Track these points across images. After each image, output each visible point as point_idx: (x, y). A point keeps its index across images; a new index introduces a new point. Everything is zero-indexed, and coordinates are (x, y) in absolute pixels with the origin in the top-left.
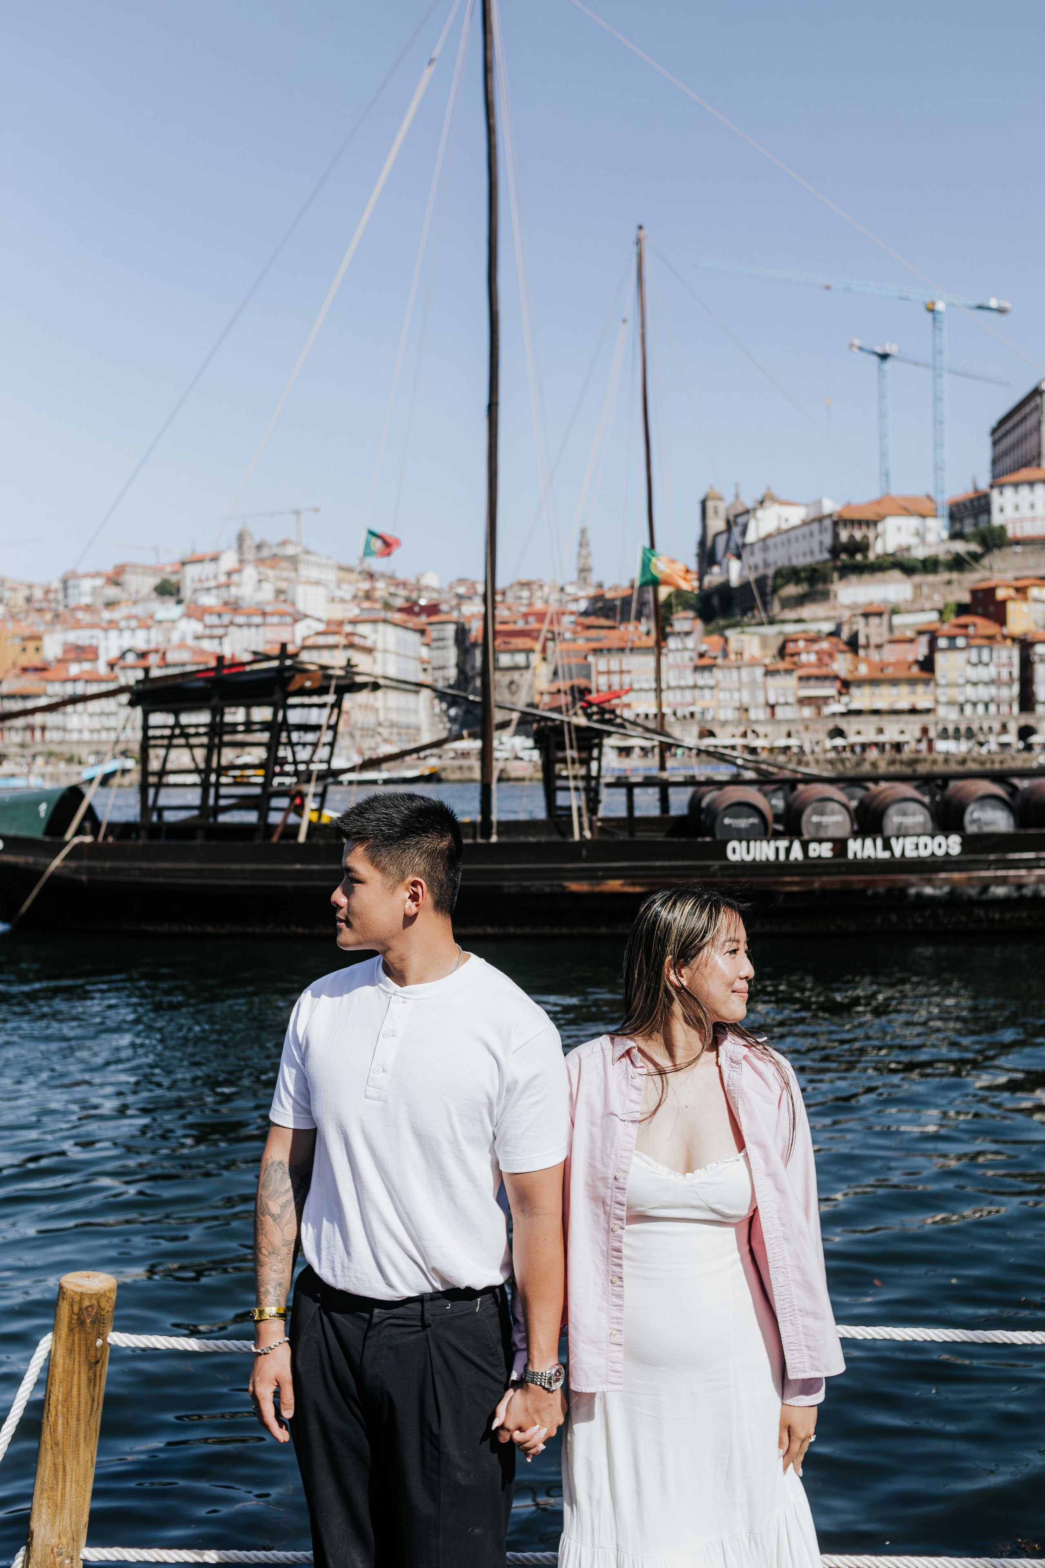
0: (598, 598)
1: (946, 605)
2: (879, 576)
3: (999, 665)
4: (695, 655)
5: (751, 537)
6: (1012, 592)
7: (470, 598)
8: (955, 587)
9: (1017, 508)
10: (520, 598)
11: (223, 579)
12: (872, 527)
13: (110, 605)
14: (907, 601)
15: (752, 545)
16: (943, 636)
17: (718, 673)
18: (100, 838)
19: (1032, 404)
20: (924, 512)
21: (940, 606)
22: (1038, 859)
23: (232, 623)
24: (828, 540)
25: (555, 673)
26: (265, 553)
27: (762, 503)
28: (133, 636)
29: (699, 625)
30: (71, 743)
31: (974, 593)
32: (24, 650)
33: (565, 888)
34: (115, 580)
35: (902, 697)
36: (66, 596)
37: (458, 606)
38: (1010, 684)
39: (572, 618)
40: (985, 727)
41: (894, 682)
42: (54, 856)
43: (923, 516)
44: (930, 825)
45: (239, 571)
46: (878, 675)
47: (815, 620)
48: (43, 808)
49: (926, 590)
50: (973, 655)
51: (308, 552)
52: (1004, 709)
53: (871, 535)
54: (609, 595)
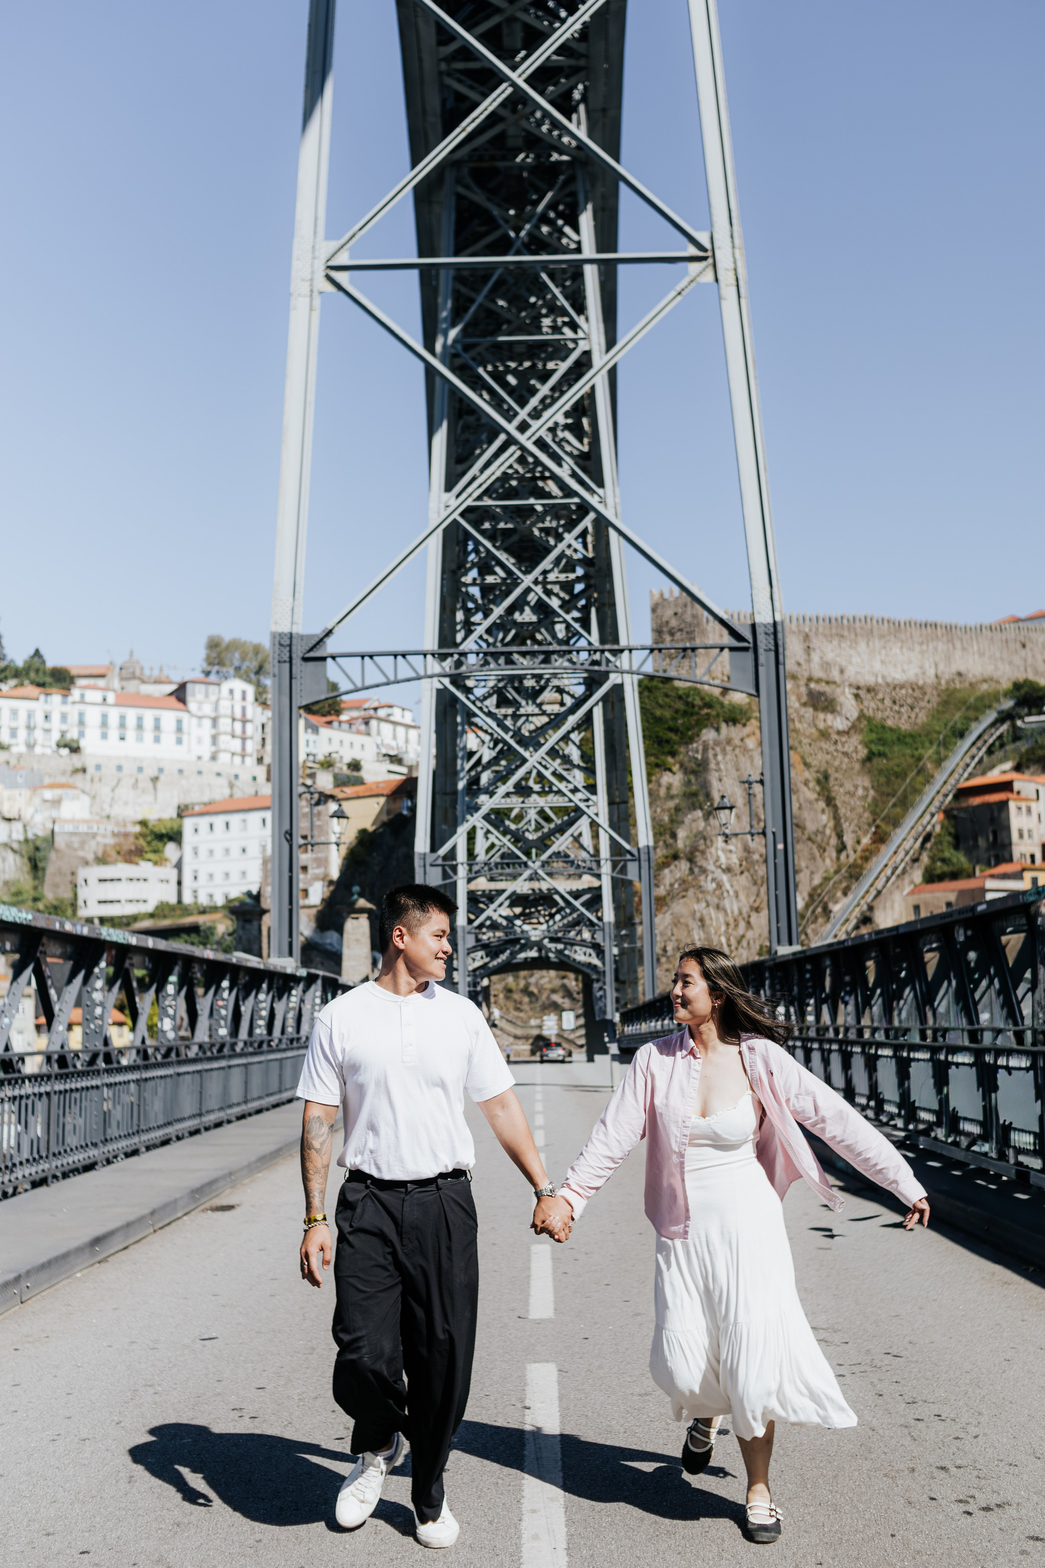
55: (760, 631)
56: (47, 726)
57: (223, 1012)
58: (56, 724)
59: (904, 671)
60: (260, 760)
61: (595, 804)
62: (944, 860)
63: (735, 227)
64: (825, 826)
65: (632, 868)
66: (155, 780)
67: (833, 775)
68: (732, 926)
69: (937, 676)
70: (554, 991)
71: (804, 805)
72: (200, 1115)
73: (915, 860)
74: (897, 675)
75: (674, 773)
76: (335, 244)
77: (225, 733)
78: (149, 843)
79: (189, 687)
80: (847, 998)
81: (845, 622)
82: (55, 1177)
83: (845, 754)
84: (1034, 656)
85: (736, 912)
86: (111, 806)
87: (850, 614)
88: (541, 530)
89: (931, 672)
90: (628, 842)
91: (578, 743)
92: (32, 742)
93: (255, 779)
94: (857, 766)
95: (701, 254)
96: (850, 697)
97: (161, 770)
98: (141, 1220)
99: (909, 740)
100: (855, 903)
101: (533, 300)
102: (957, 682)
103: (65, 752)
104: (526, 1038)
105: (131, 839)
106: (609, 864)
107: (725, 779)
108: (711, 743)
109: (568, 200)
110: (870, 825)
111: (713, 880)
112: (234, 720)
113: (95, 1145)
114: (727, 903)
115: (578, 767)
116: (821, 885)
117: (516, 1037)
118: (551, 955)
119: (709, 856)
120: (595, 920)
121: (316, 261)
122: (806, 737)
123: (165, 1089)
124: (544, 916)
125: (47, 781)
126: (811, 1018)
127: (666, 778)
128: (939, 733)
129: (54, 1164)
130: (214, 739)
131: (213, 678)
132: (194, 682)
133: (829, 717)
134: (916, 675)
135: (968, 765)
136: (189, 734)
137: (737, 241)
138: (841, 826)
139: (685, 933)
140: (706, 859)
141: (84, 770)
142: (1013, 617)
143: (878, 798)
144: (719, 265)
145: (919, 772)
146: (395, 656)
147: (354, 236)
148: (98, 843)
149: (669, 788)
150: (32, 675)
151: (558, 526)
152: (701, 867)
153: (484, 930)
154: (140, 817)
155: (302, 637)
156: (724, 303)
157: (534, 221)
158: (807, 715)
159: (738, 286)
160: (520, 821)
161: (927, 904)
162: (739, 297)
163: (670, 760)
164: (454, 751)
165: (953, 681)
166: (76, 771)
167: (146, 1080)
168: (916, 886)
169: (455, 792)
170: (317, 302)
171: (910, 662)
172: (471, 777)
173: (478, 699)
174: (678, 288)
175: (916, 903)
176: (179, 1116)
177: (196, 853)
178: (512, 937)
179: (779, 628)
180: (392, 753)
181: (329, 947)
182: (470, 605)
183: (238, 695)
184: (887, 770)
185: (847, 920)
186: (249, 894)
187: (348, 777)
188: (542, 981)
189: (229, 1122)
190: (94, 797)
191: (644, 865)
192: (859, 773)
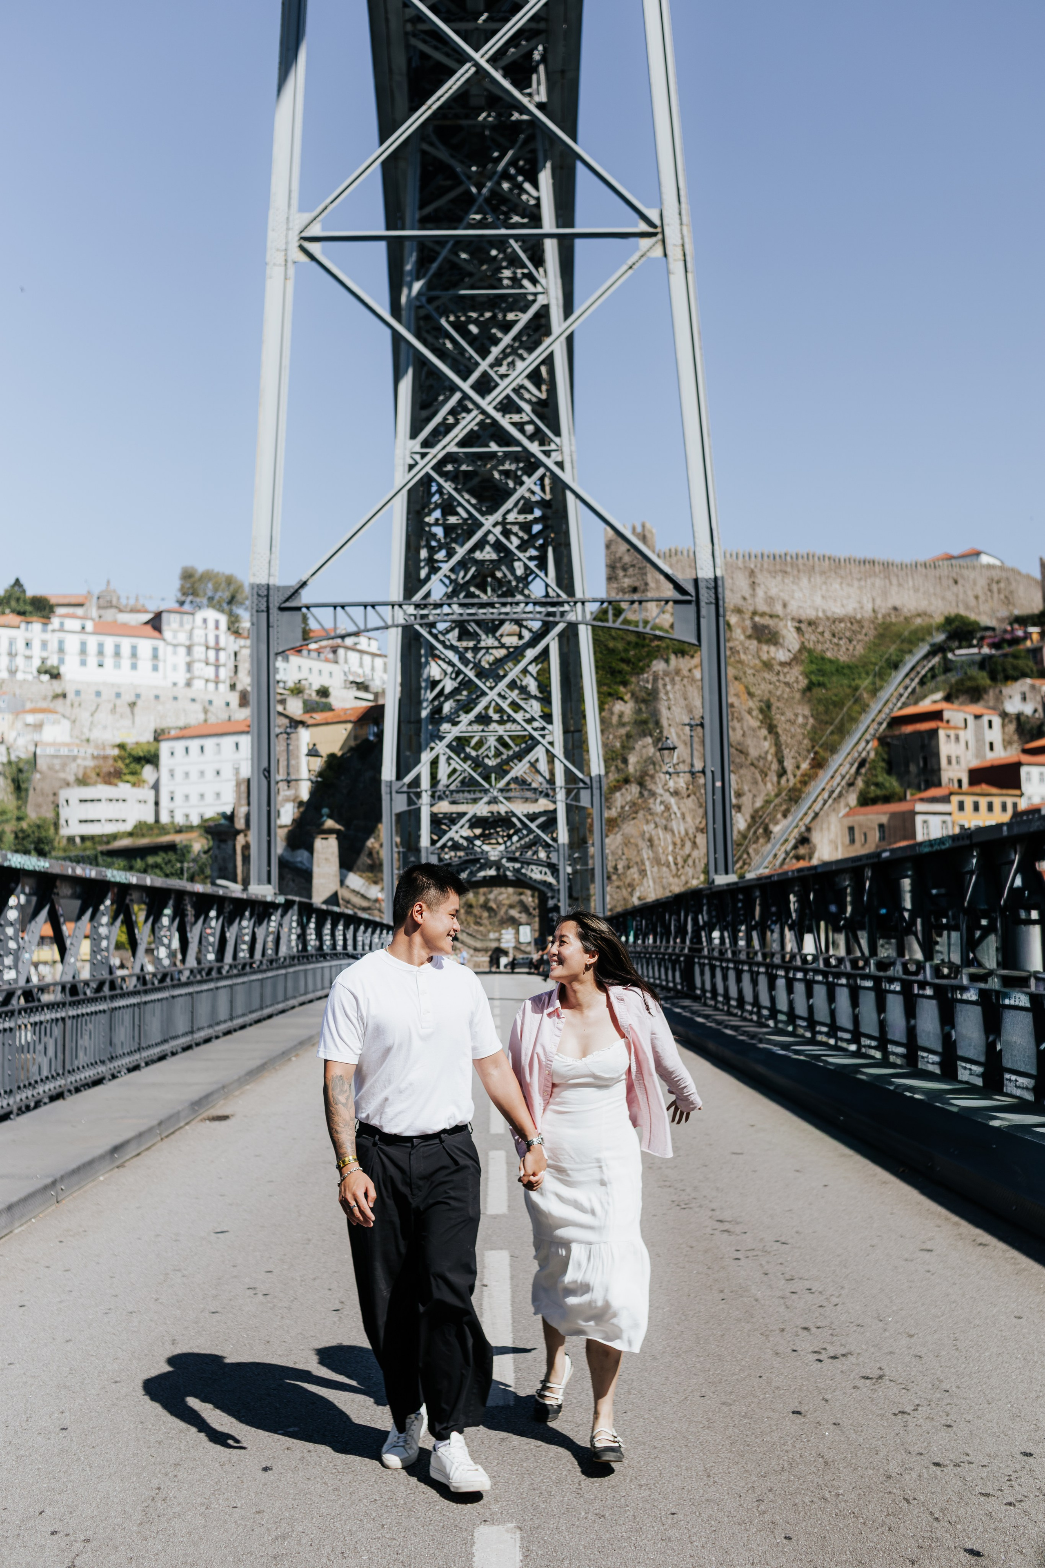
55: (702, 585)
56: (28, 653)
57: (211, 939)
58: (37, 652)
59: (843, 606)
60: (233, 687)
61: (551, 733)
62: (877, 785)
63: (683, 205)
64: (767, 753)
65: (585, 796)
66: (132, 705)
67: (775, 704)
68: (679, 846)
69: (874, 611)
70: (511, 906)
71: (748, 732)
72: (192, 1032)
73: (851, 784)
74: (837, 610)
75: (626, 702)
76: (308, 216)
77: (199, 661)
78: (127, 765)
79: (165, 616)
80: (773, 927)
81: (788, 558)
82: (70, 1091)
83: (787, 684)
84: (965, 592)
85: (683, 833)
86: (90, 730)
87: (793, 551)
88: (501, 472)
89: (869, 607)
90: (582, 771)
91: (535, 675)
92: (14, 668)
93: (228, 704)
94: (798, 696)
95: (651, 230)
96: (793, 630)
97: (138, 696)
98: (150, 1130)
99: (846, 671)
100: (794, 824)
101: (494, 253)
102: (893, 616)
103: (46, 678)
104: (486, 950)
105: (111, 762)
106: (563, 791)
107: (673, 708)
108: (661, 673)
109: (528, 156)
110: (809, 751)
111: (662, 803)
112: (207, 648)
113: (103, 1062)
114: (674, 825)
115: (535, 697)
116: (762, 807)
117: (476, 950)
118: (509, 873)
119: (658, 780)
120: (550, 842)
121: (290, 232)
122: (752, 668)
123: (162, 1010)
124: (503, 837)
125: (29, 706)
126: (742, 943)
127: (619, 707)
128: (875, 664)
129: (69, 1080)
130: (189, 666)
131: (187, 607)
132: (169, 611)
133: (772, 649)
134: (855, 609)
135: (901, 695)
136: (165, 661)
137: (685, 219)
138: (782, 752)
139: (635, 853)
140: (655, 783)
141: (64, 696)
142: (947, 554)
143: (817, 726)
144: (668, 241)
145: (856, 701)
146: (365, 606)
147: (326, 208)
148: (78, 766)
149: (621, 716)
150: (13, 603)
151: (518, 469)
152: (650, 791)
153: (446, 850)
154: (118, 741)
155: (278, 588)
156: (672, 277)
157: (496, 178)
158: (751, 647)
159: (685, 261)
160: (480, 747)
161: (860, 826)
162: (686, 271)
163: (622, 689)
164: (419, 683)
165: (889, 615)
166: (56, 697)
167: (145, 1003)
168: (851, 809)
169: (419, 721)
170: (291, 271)
171: (849, 597)
172: (434, 707)
173: (440, 632)
174: (630, 263)
175: (851, 824)
176: (174, 1034)
177: (172, 775)
178: (472, 857)
179: (720, 583)
180: (359, 680)
181: (299, 865)
182: (434, 543)
183: (211, 624)
184: (826, 699)
185: (786, 840)
186: (224, 815)
187: (317, 703)
188: (501, 898)
189: (217, 1037)
190: (74, 722)
191: (596, 792)
192: (799, 703)
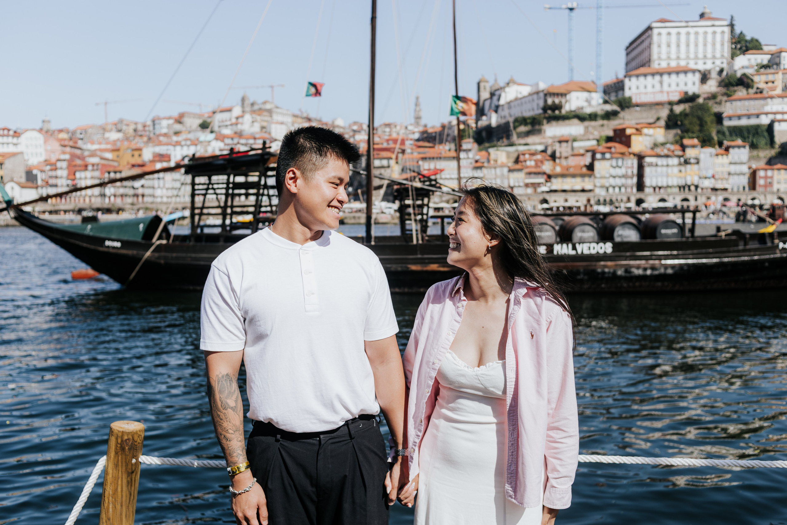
0: (424, 132)
1: (601, 137)
2: (567, 122)
3: (627, 168)
4: (473, 161)
5: (502, 102)
6: (634, 131)
7: (359, 132)
8: (605, 128)
9: (638, 88)
10: (384, 132)
11: (234, 121)
12: (563, 97)
13: (177, 133)
14: (581, 135)
15: (503, 106)
16: (599, 152)
17: (485, 171)
18: (171, 241)
19: (647, 34)
20: (590, 90)
21: (598, 137)
22: (651, 255)
23: (238, 143)
24: (541, 104)
25: (403, 170)
26: (256, 107)
27: (508, 84)
28: (188, 149)
29: (476, 146)
30: (157, 203)
31: (615, 131)
32: (133, 156)
33: (408, 268)
34: (179, 121)
35: (577, 184)
36: (154, 129)
37: (353, 136)
38: (632, 177)
39: (411, 142)
40: (619, 199)
41: (574, 176)
42: (147, 250)
43: (589, 91)
44: (596, 238)
45: (242, 117)
46: (565, 172)
47: (534, 144)
48: (141, 226)
49: (590, 129)
50: (614, 162)
51: (277, 107)
52: (629, 190)
53: (563, 101)
54: (430, 131)
